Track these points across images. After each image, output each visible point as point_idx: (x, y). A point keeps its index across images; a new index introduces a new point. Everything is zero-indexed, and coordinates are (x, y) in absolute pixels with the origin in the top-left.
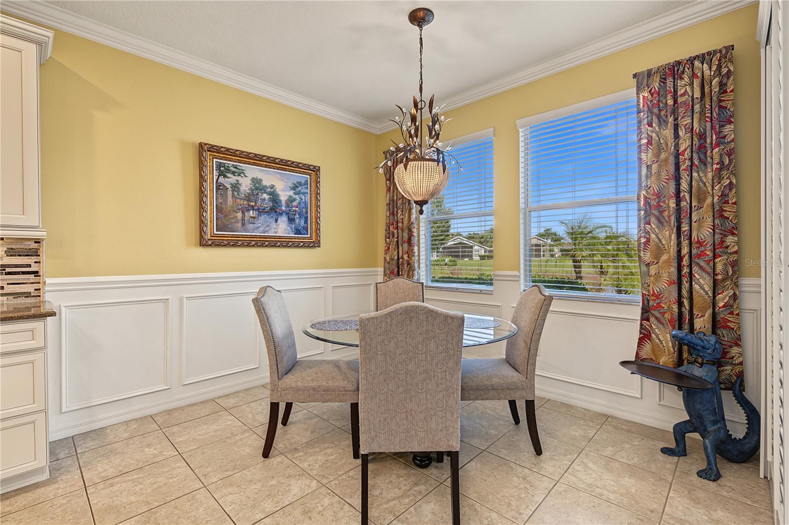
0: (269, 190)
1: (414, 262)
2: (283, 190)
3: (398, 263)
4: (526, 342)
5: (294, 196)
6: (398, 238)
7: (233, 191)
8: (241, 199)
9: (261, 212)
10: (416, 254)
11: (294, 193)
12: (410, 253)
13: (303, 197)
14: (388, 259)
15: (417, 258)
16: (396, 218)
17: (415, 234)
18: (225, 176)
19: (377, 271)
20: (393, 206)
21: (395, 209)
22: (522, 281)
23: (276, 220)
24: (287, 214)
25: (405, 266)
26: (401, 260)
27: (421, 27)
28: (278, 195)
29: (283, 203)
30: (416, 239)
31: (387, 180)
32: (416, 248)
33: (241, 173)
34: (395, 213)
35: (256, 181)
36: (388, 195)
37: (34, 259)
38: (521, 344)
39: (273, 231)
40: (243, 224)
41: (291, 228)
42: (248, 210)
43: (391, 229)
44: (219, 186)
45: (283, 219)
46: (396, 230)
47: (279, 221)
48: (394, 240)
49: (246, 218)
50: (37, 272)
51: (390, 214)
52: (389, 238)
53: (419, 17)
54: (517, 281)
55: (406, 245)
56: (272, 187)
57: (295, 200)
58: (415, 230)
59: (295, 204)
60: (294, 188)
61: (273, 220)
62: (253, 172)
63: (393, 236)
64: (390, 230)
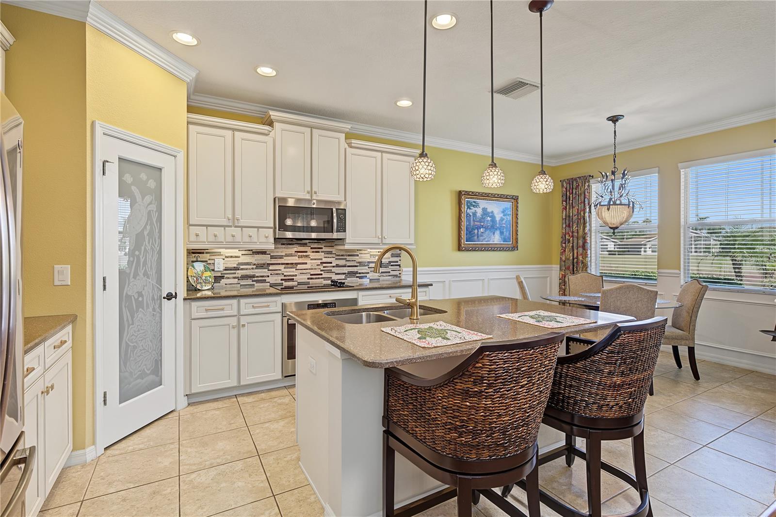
0: (491, 214)
1: (587, 262)
2: (498, 214)
3: (573, 262)
4: (688, 312)
5: (503, 217)
6: (573, 244)
7: (473, 217)
8: (477, 222)
9: (486, 228)
10: (589, 256)
11: (503, 215)
12: (585, 255)
13: (508, 217)
14: (564, 258)
15: (589, 259)
16: (572, 229)
17: (588, 241)
18: (470, 209)
19: (552, 267)
20: (569, 221)
21: (571, 223)
22: (682, 277)
23: (494, 233)
24: (500, 229)
25: (580, 264)
26: (575, 260)
27: (615, 124)
28: (495, 217)
29: (498, 222)
30: (589, 244)
31: (563, 201)
32: (589, 252)
33: (476, 206)
34: (571, 225)
35: (484, 210)
36: (564, 213)
37: (399, 258)
38: (685, 314)
39: (492, 240)
40: (478, 237)
41: (501, 238)
42: (480, 228)
43: (567, 237)
44: (467, 214)
45: (497, 233)
46: (572, 238)
47: (495, 234)
48: (569, 245)
49: (479, 233)
50: (400, 265)
51: (566, 226)
52: (565, 243)
53: (614, 119)
54: (678, 277)
55: (580, 250)
56: (492, 212)
57: (504, 219)
58: (588, 239)
59: (504, 222)
60: (503, 212)
61: (492, 234)
62: (483, 203)
63: (569, 242)
64: (565, 238)
